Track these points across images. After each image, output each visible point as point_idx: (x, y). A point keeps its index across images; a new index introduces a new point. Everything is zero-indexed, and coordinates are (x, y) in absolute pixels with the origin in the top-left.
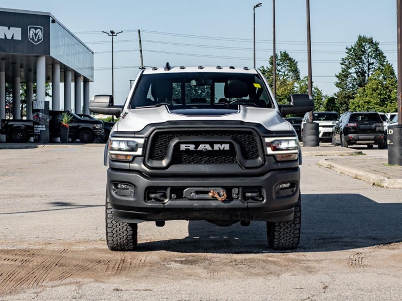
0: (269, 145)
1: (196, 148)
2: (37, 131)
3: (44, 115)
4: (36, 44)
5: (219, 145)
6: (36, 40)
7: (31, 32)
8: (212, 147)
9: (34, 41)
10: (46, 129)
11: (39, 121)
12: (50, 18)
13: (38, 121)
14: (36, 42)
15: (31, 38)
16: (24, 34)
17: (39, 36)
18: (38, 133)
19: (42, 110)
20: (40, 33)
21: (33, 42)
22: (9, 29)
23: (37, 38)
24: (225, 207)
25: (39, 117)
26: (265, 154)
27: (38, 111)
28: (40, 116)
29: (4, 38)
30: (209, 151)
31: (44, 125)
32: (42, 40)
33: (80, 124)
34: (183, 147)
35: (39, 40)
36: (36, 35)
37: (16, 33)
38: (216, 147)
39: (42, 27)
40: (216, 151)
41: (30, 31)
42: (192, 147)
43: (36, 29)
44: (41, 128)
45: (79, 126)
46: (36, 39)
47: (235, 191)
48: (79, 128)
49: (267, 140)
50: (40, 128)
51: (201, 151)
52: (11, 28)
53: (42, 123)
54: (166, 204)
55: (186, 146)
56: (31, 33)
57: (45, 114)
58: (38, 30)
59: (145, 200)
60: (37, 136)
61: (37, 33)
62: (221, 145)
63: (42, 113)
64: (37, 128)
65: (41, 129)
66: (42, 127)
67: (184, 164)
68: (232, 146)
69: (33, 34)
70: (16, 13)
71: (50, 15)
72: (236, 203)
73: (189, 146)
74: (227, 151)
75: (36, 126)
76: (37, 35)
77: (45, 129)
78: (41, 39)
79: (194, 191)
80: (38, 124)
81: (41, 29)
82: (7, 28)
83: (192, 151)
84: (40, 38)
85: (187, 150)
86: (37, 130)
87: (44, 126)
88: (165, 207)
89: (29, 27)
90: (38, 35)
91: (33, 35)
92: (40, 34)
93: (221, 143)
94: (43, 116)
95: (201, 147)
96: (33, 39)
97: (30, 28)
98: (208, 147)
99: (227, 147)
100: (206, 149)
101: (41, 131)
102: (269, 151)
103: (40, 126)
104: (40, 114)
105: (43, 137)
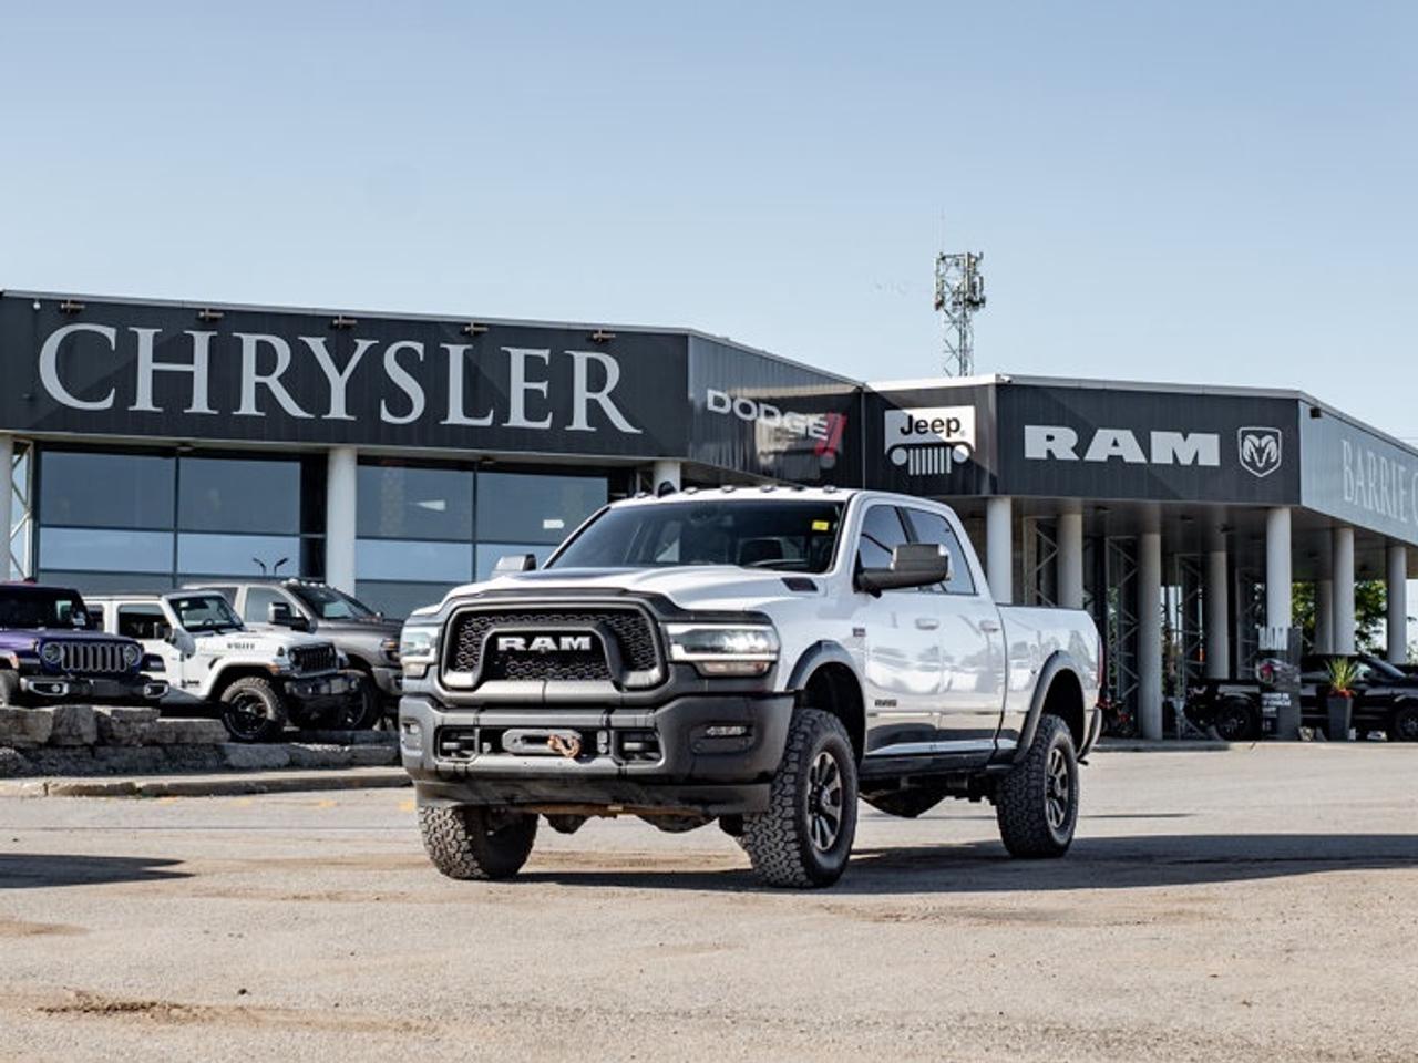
0: (678, 639)
1: (528, 644)
2: (1269, 710)
3: (1286, 665)
4: (1261, 476)
5: (570, 639)
6: (1260, 465)
7: (1247, 444)
8: (557, 643)
9: (1255, 467)
10: (1292, 704)
11: (1275, 680)
12: (1301, 403)
13: (1271, 682)
14: (1261, 471)
15: (1248, 459)
16: (1229, 449)
17: (1269, 454)
18: (1272, 712)
19: (1282, 651)
20: (1273, 445)
21: (1253, 472)
22: (1185, 437)
23: (1264, 459)
24: (581, 771)
25: (1274, 672)
26: (668, 659)
27: (1271, 654)
28: (1277, 669)
29: (1171, 461)
30: (552, 652)
31: (1286, 692)
32: (1278, 465)
33: (1396, 691)
34: (503, 643)
35: (1269, 465)
36: (1260, 451)
37: (1204, 449)
38: (566, 642)
39: (1277, 430)
40: (565, 652)
41: (1243, 440)
42: (519, 643)
43: (1260, 435)
44: (1279, 700)
45: (1393, 696)
46: (1260, 462)
47: (602, 738)
48: (1397, 700)
49: (674, 629)
50: (1275, 699)
51: (536, 653)
52: (1191, 436)
53: (1281, 688)
54: (472, 764)
55: (509, 642)
56: (1248, 447)
57: (1288, 663)
58: (1268, 438)
59: (435, 753)
60: (1269, 723)
61: (1263, 445)
62: (575, 639)
63: (1282, 659)
64: (1269, 700)
65: (1279, 703)
66: (1281, 698)
67: (512, 679)
68: (595, 641)
69: (1253, 450)
70: (1203, 396)
71: (1301, 397)
72: (604, 763)
73: (513, 642)
74: (586, 652)
75: (1267, 695)
76: (1264, 452)
77: (1288, 704)
78: (1277, 461)
79: (519, 738)
80: (1272, 690)
81: (1275, 435)
82: (1179, 435)
83: (520, 652)
84: (1273, 460)
85: (511, 651)
86: (1268, 706)
87: (1286, 696)
88: (471, 769)
89: (1243, 432)
90: (1267, 451)
91: (1252, 454)
92: (1273, 449)
93: (575, 635)
94: (1284, 669)
95: (537, 644)
96: (1252, 464)
97: (1245, 434)
98: (549, 643)
99: (585, 643)
100: (546, 648)
101: (1278, 708)
102: (678, 653)
103: (1278, 695)
104: (1277, 662)
105: (1282, 725)
